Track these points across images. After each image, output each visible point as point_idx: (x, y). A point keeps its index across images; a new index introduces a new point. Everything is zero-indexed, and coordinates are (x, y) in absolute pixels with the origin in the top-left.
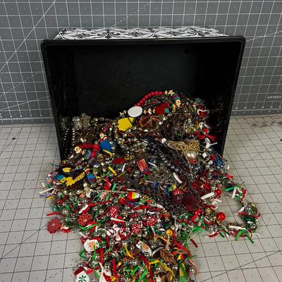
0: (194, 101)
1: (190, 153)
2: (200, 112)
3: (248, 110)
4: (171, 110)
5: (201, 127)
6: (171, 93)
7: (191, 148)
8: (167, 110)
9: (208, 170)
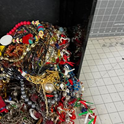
0: (58, 29)
1: (48, 86)
2: (62, 40)
3: (101, 34)
4: (34, 41)
5: (62, 54)
6: (37, 23)
7: (49, 82)
8: (30, 41)
9: (65, 99)
